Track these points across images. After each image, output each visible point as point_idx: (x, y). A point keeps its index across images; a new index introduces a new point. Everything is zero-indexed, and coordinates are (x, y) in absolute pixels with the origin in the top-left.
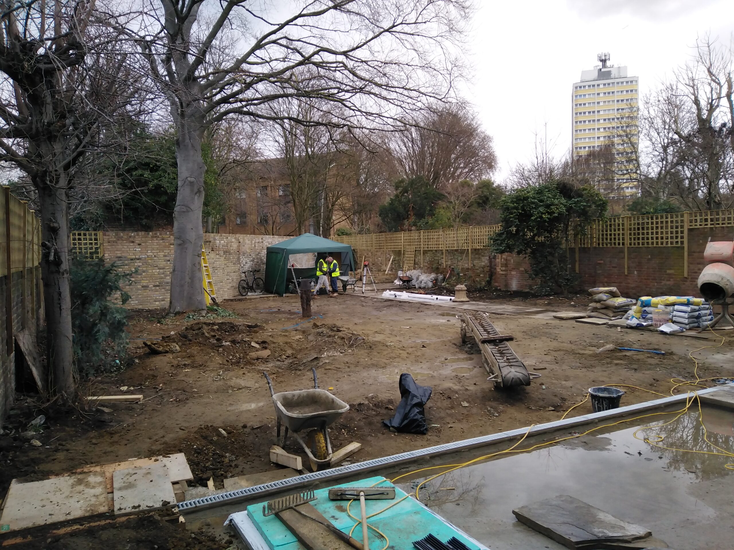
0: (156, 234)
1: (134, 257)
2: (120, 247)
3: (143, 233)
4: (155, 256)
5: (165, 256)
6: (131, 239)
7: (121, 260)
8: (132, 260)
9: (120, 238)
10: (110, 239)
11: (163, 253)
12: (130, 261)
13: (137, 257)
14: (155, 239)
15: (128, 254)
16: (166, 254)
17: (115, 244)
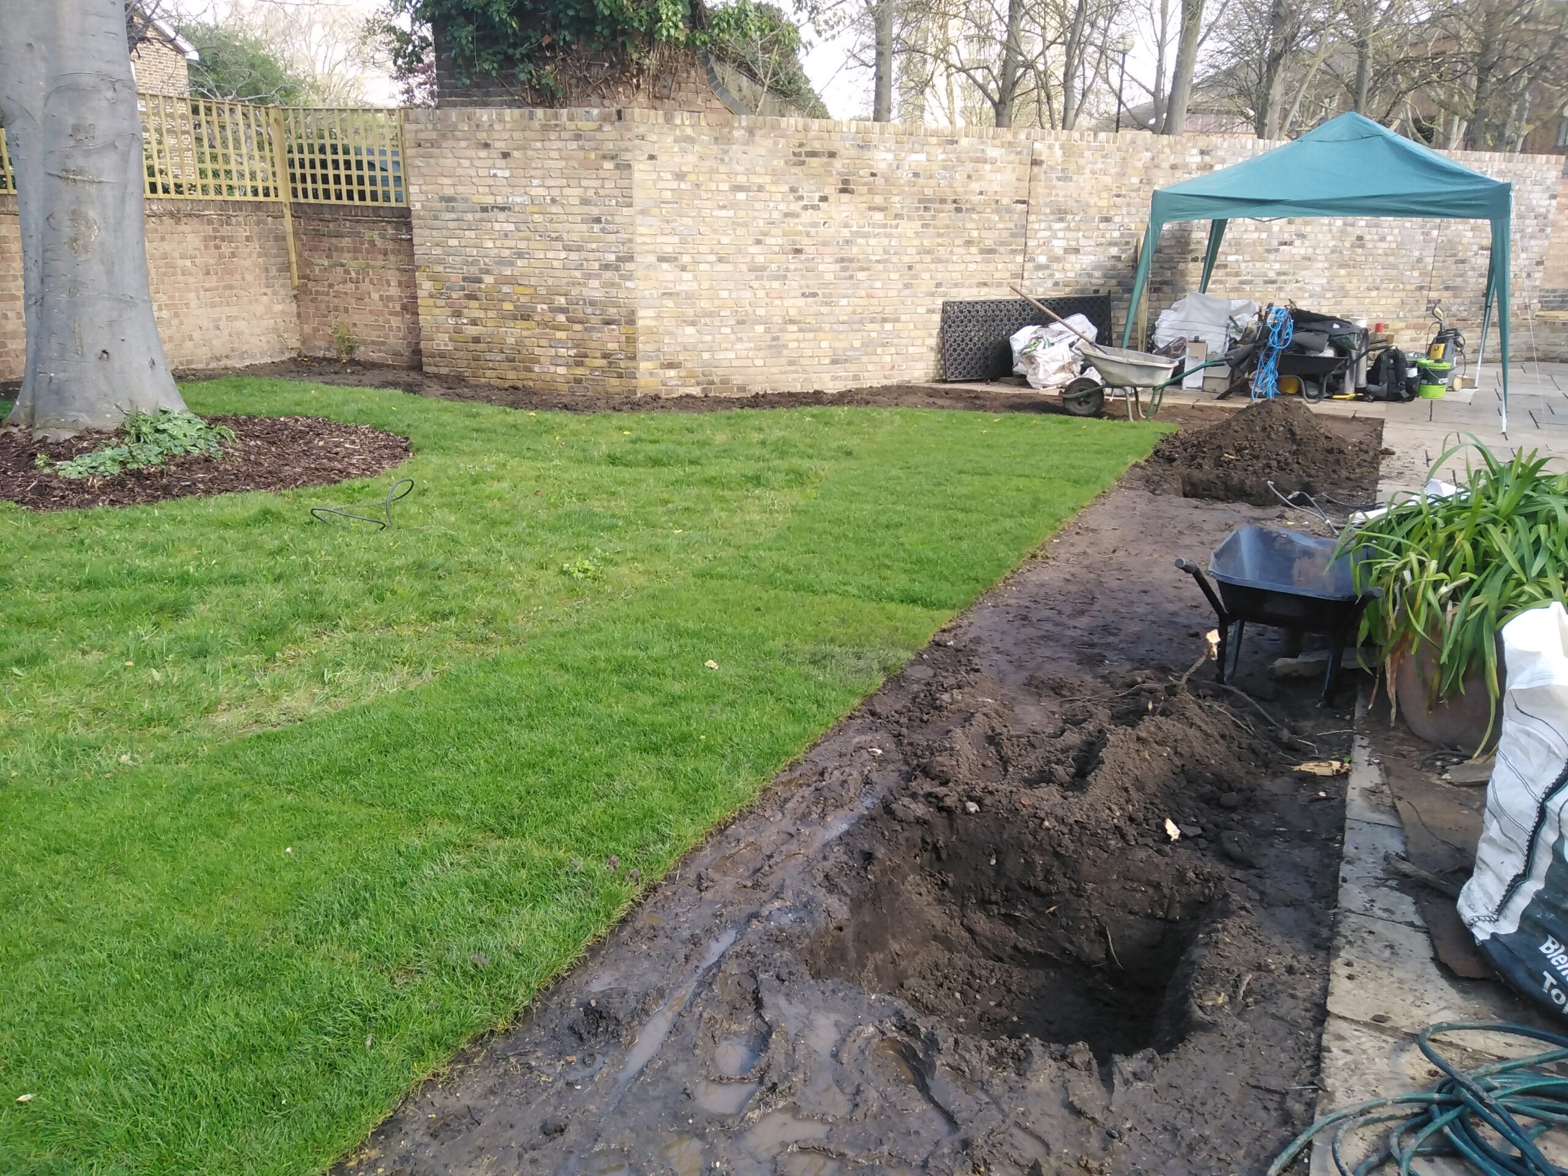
0: (556, 117)
1: (489, 200)
2: (449, 162)
3: (517, 112)
4: (553, 201)
5: (585, 202)
6: (482, 136)
7: (453, 210)
8: (484, 210)
9: (451, 132)
10: (421, 135)
11: (579, 191)
12: (478, 215)
13: (500, 200)
14: (553, 136)
15: (474, 189)
16: (591, 192)
17: (435, 150)
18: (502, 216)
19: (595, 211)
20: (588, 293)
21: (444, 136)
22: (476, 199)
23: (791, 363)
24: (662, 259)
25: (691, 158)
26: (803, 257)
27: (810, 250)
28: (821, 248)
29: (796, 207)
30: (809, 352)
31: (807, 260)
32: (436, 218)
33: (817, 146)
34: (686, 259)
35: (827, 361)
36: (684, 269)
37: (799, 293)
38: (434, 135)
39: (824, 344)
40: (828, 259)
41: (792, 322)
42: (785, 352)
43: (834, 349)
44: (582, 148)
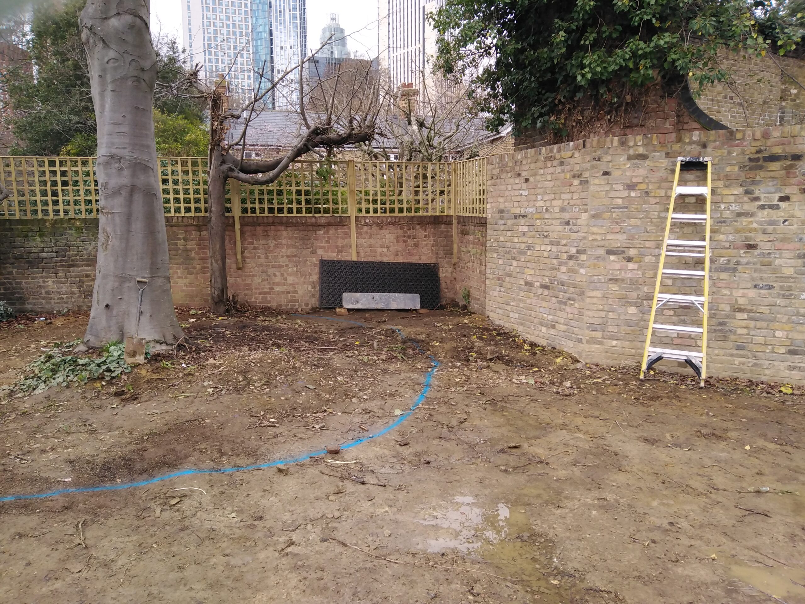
0: (551, 151)
1: (518, 211)
2: (503, 188)
4: (547, 210)
5: (563, 210)
6: (517, 169)
7: (503, 218)
8: (516, 217)
10: (493, 172)
11: (560, 202)
12: (513, 221)
13: (523, 211)
14: (549, 164)
15: (512, 204)
16: (566, 203)
17: (498, 181)
18: (523, 221)
19: (567, 216)
20: (560, 276)
21: (502, 171)
22: (513, 210)
23: (739, 348)
24: (609, 252)
25: (642, 172)
26: (756, 252)
27: (764, 245)
28: (778, 244)
29: (752, 207)
30: (761, 340)
31: (763, 255)
32: (496, 224)
33: (777, 150)
34: (632, 252)
35: (783, 350)
36: (630, 260)
37: (749, 285)
38: (497, 171)
39: (778, 334)
40: (786, 254)
41: (741, 310)
42: (732, 337)
43: (792, 340)
44: (563, 171)
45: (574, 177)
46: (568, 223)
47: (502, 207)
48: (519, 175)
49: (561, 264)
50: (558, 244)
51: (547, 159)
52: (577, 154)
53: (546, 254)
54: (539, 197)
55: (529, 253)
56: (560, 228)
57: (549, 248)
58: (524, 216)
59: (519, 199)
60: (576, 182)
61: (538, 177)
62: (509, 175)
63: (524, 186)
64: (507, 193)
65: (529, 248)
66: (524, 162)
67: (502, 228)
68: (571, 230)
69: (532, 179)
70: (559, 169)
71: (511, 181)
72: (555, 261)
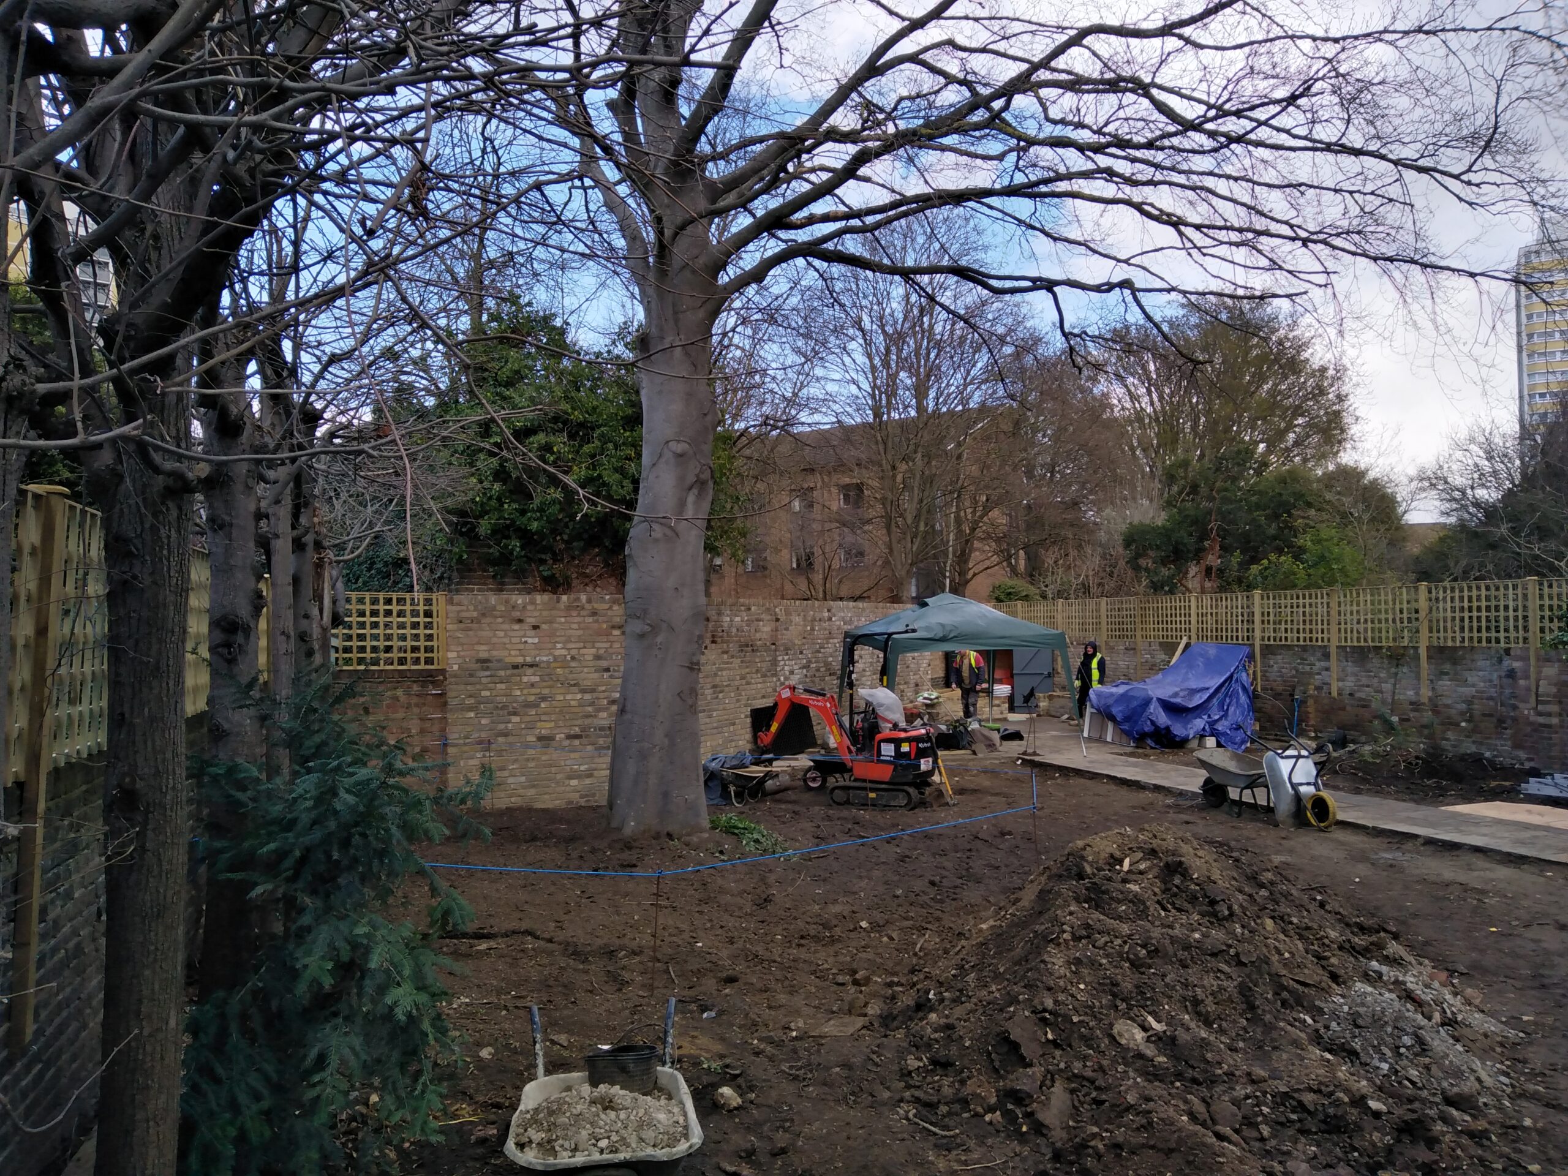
1: (520, 660)
2: (487, 634)
3: (546, 597)
4: (573, 658)
6: (517, 614)
7: (488, 669)
8: (515, 667)
9: (486, 612)
10: (464, 614)
11: (593, 651)
12: (509, 672)
13: (529, 659)
14: (574, 613)
15: (506, 653)
16: (602, 652)
17: (474, 626)
18: (530, 671)
19: (604, 664)
20: (597, 722)
21: (484, 615)
22: (507, 660)
32: (471, 676)
38: (475, 614)
44: (597, 621)
45: (613, 627)
46: (607, 670)
47: (483, 655)
48: (520, 621)
49: (599, 710)
50: (593, 691)
51: (569, 608)
52: (616, 607)
53: (573, 703)
54: (559, 646)
55: (543, 705)
56: (596, 675)
57: (579, 696)
58: (531, 666)
59: (522, 646)
60: (616, 632)
61: (556, 626)
62: (500, 620)
63: (532, 633)
64: (494, 640)
65: (544, 699)
66: (529, 607)
67: (484, 680)
68: (611, 677)
69: (544, 626)
70: (591, 619)
71: (506, 626)
72: (590, 709)
